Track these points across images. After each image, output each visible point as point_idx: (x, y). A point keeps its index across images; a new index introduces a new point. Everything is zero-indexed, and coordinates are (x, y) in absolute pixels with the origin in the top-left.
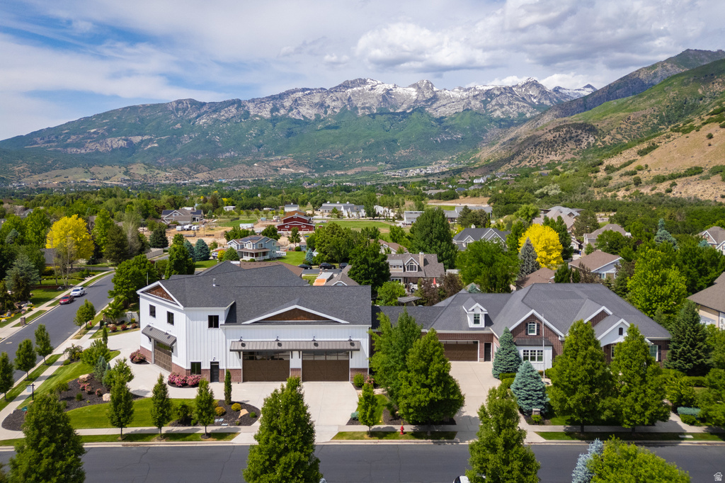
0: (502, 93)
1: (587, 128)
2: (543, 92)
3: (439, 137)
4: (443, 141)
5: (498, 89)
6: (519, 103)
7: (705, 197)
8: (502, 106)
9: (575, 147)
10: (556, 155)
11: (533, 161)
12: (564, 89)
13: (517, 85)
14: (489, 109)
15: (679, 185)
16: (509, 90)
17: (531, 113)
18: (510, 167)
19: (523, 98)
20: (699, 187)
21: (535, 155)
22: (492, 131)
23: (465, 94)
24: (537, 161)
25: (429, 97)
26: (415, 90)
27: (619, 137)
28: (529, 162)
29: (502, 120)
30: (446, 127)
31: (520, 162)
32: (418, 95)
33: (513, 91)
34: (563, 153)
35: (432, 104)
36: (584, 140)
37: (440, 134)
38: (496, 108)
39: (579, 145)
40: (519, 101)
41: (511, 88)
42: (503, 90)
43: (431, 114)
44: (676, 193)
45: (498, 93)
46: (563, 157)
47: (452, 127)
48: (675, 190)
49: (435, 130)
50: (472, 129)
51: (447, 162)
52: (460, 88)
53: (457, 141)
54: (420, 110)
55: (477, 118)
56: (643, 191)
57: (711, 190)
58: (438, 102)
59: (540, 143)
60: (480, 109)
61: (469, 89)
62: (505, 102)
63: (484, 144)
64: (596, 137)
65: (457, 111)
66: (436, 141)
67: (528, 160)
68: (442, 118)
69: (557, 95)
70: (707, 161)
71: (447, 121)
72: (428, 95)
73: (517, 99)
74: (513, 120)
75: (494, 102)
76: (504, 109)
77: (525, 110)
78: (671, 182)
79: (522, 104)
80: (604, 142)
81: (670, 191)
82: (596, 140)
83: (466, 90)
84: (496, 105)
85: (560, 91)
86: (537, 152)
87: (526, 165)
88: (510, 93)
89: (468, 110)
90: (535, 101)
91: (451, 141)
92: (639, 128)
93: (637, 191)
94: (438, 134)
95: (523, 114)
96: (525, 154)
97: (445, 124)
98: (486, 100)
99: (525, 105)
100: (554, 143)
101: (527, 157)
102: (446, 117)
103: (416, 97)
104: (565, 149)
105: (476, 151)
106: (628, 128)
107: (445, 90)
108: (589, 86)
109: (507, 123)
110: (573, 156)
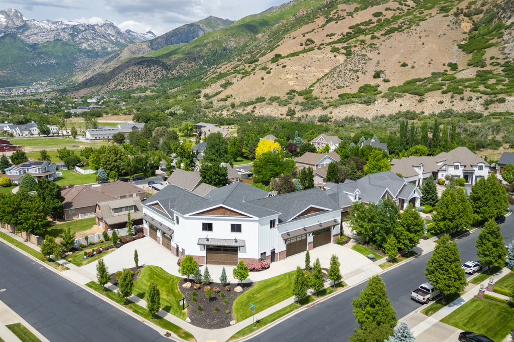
0: (86, 29)
1: (161, 64)
2: (119, 32)
3: (35, 61)
4: (39, 65)
5: (83, 26)
6: (101, 39)
7: (273, 115)
8: (87, 40)
9: (154, 77)
10: (142, 82)
11: (126, 86)
12: (133, 32)
13: (98, 24)
14: (77, 42)
15: (258, 108)
16: (91, 28)
17: (111, 48)
18: (109, 90)
19: (104, 36)
20: (268, 109)
21: (126, 81)
22: (83, 60)
23: (53, 26)
24: (129, 86)
25: (19, 25)
26: (4, 17)
27: (181, 71)
28: (123, 86)
29: (89, 51)
30: (40, 53)
31: (116, 86)
32: (8, 23)
33: (95, 29)
34: (146, 81)
35: (23, 31)
36: (159, 72)
37: (35, 58)
38: (83, 41)
39: (157, 75)
40: (101, 37)
41: (93, 26)
42: (86, 27)
43: (24, 40)
44: (257, 113)
45: (83, 29)
46: (147, 84)
47: (46, 54)
48: (256, 111)
49: (30, 55)
50: (64, 56)
51: (46, 83)
52: (48, 21)
53: (52, 66)
54: (13, 36)
55: (68, 48)
56: (237, 111)
57: (275, 111)
58: (29, 31)
59: (129, 72)
60: (69, 40)
61: (57, 22)
62: (90, 37)
63: (78, 70)
64: (167, 71)
65: (49, 40)
66: (33, 64)
67: (122, 85)
68: (35, 44)
69: (129, 36)
70: (265, 93)
71: (40, 48)
72: (19, 23)
73: (99, 36)
74: (97, 52)
75: (80, 36)
76: (89, 43)
77: (107, 45)
78: (253, 106)
79: (104, 40)
80: (173, 75)
81: (253, 112)
82: (167, 73)
83: (53, 23)
84: (82, 38)
85: (131, 33)
86: (128, 79)
87: (120, 89)
88: (92, 30)
89: (58, 40)
90: (113, 39)
91: (47, 65)
92: (192, 66)
93: (235, 111)
94: (33, 59)
95: (104, 48)
96: (119, 80)
97: (38, 50)
98: (73, 33)
99: (106, 41)
100: (139, 73)
101: (121, 83)
102: (39, 45)
103: (6, 23)
104: (147, 78)
105: (72, 76)
106: (186, 66)
107: (34, 20)
108: (150, 32)
109: (93, 55)
110: (154, 83)
